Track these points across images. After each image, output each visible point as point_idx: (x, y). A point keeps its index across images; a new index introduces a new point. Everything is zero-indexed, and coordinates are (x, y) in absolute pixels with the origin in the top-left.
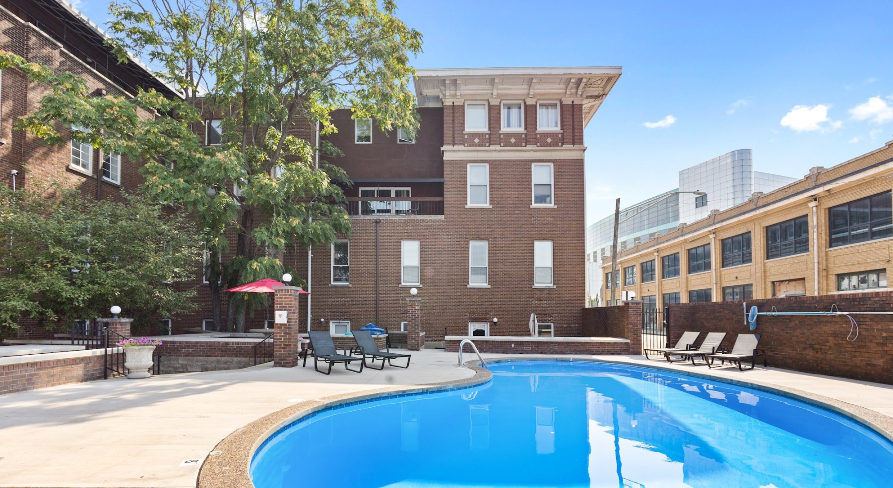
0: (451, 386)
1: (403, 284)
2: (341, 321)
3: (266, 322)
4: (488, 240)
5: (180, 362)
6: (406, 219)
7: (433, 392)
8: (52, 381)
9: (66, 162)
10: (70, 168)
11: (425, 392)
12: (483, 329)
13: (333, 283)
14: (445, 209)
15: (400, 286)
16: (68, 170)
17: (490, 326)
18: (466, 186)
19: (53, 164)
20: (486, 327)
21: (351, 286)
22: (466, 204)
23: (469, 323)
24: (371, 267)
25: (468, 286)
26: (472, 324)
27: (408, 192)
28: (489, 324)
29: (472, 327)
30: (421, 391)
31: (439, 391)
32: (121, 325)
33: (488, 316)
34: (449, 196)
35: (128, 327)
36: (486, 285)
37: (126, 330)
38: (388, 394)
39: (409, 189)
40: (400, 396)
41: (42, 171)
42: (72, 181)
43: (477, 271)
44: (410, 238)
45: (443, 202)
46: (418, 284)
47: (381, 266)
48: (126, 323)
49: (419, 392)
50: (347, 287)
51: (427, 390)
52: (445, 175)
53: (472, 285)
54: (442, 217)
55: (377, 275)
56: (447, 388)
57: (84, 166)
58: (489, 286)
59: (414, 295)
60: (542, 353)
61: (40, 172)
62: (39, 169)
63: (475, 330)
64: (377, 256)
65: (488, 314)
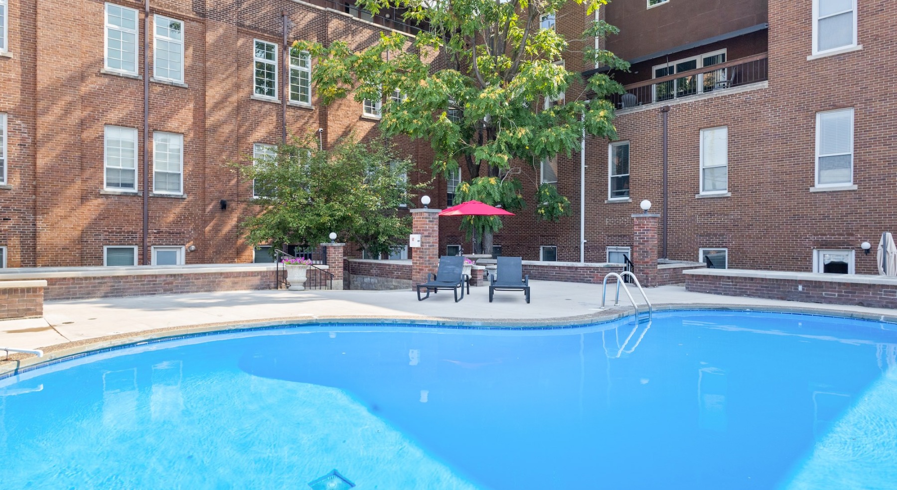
0: (479, 324)
1: (702, 193)
2: (619, 247)
3: (541, 249)
4: (853, 106)
5: (394, 284)
6: (706, 98)
7: (454, 327)
8: (234, 286)
9: (359, 113)
10: (363, 117)
11: (439, 325)
12: (845, 261)
13: (610, 199)
14: (770, 70)
15: (697, 196)
16: (361, 119)
17: (857, 257)
18: (810, 24)
19: (348, 117)
20: (849, 258)
21: (630, 201)
22: (810, 53)
23: (815, 252)
24: (657, 174)
25: (812, 190)
26: (822, 253)
27: (723, 55)
28: (854, 252)
29: (820, 258)
30: (435, 324)
31: (461, 326)
32: (334, 248)
33: (851, 238)
34: (776, 49)
35: (341, 250)
36: (850, 185)
37: (339, 253)
38: (393, 321)
39: (724, 51)
40: (409, 325)
41: (340, 124)
42: (364, 127)
43: (830, 162)
44: (712, 125)
45: (766, 59)
46: (726, 192)
47: (670, 171)
48: (339, 247)
49: (433, 324)
50: (627, 203)
51: (443, 324)
52: (770, 15)
53: (819, 187)
54: (765, 84)
55: (665, 183)
56: (473, 325)
57: (375, 113)
58: (855, 187)
59: (646, 210)
60: (861, 304)
61: (339, 125)
62: (338, 124)
63: (827, 262)
64: (665, 157)
65: (852, 235)
